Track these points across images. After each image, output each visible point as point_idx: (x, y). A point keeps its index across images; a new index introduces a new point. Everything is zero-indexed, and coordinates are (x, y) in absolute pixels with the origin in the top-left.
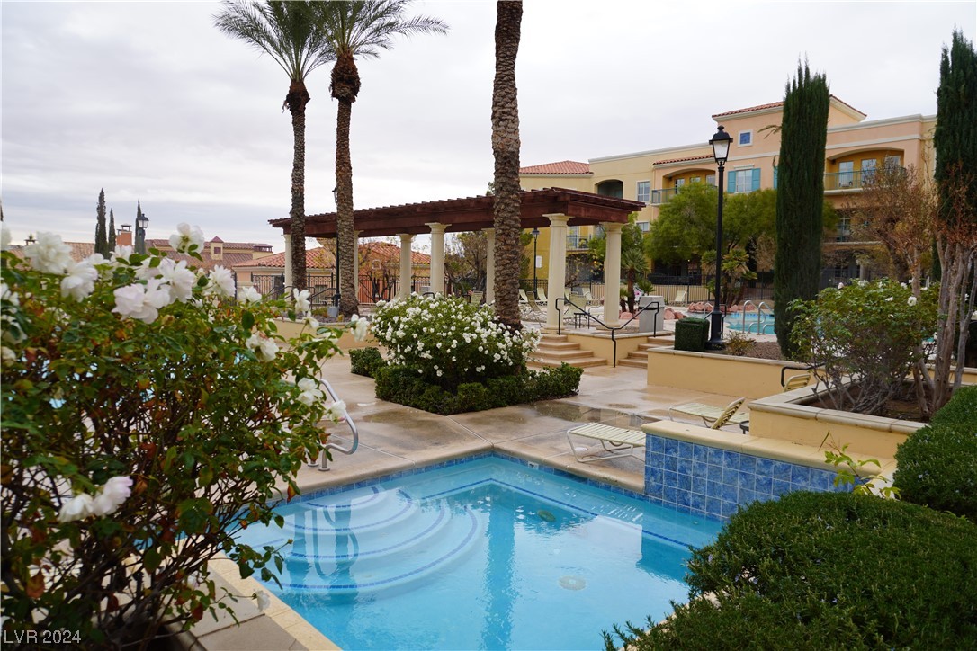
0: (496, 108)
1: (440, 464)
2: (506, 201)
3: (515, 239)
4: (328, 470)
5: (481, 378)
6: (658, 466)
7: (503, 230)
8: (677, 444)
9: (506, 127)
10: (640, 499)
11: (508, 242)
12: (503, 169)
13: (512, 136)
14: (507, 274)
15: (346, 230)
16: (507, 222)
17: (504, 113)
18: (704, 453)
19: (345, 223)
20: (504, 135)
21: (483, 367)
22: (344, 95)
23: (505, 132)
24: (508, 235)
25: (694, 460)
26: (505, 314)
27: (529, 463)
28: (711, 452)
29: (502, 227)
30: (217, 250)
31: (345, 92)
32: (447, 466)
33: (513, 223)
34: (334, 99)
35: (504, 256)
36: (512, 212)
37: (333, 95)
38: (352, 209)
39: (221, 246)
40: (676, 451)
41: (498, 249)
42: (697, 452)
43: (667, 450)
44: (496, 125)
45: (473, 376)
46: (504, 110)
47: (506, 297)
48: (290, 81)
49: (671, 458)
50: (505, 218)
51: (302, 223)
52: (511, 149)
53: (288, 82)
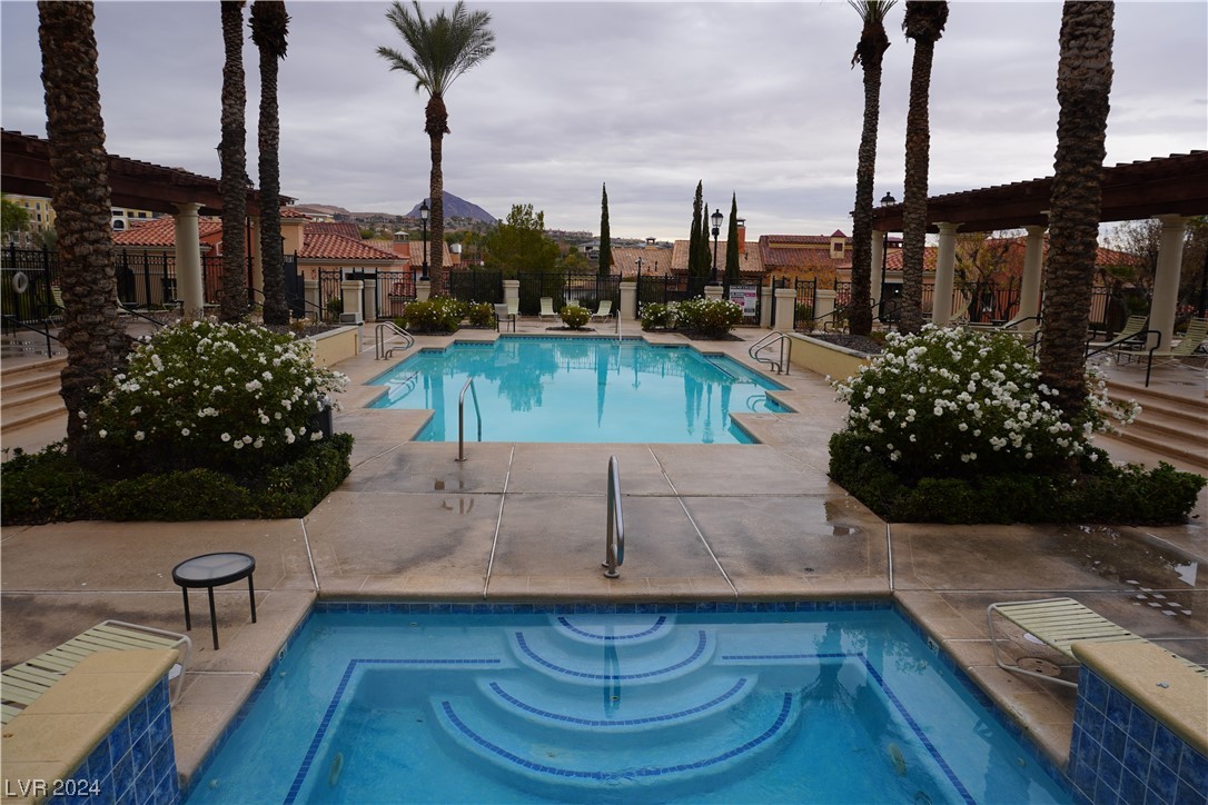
0: (1068, 18)
1: (787, 604)
2: (1070, 179)
3: (1083, 243)
4: (617, 577)
5: (967, 471)
6: (1093, 733)
7: (1061, 228)
8: (1129, 707)
9: (1081, 48)
10: (1058, 782)
11: (1070, 248)
12: (1070, 122)
13: (1093, 64)
14: (1063, 304)
15: (913, 226)
16: (1068, 215)
17: (1078, 24)
18: (1173, 749)
19: (913, 216)
20: (1076, 63)
21: (974, 456)
22: (921, 33)
23: (1078, 57)
24: (1070, 237)
25: (1154, 754)
26: (1052, 370)
27: (930, 639)
28: (1188, 755)
29: (1059, 224)
30: (838, 247)
31: (922, 27)
32: (800, 610)
33: (1081, 215)
34: (910, 39)
35: (1059, 273)
36: (1080, 197)
37: (909, 35)
38: (926, 195)
39: (842, 241)
40: (1125, 721)
41: (1050, 261)
42: (1162, 741)
43: (1111, 710)
44: (1065, 46)
45: (952, 467)
46: (1081, 18)
47: (1057, 342)
48: (863, 23)
49: (1116, 729)
50: (1066, 208)
51: (868, 216)
52: (1088, 86)
53: (860, 25)
